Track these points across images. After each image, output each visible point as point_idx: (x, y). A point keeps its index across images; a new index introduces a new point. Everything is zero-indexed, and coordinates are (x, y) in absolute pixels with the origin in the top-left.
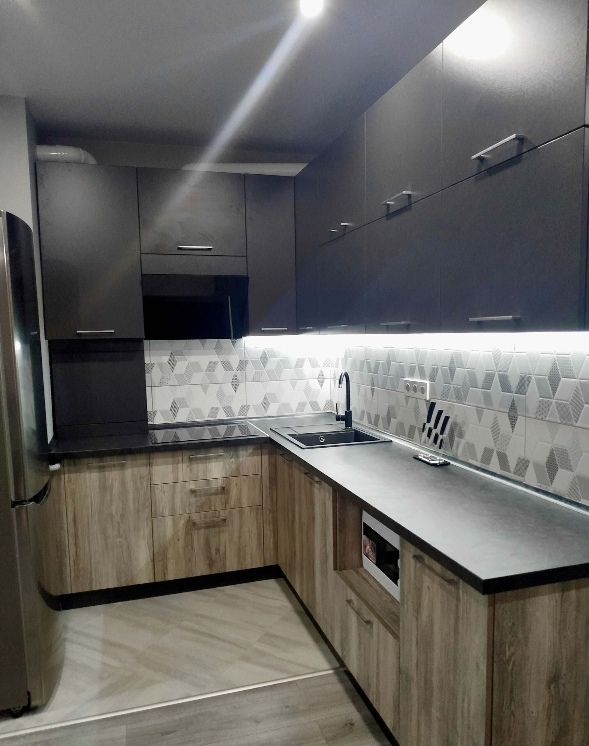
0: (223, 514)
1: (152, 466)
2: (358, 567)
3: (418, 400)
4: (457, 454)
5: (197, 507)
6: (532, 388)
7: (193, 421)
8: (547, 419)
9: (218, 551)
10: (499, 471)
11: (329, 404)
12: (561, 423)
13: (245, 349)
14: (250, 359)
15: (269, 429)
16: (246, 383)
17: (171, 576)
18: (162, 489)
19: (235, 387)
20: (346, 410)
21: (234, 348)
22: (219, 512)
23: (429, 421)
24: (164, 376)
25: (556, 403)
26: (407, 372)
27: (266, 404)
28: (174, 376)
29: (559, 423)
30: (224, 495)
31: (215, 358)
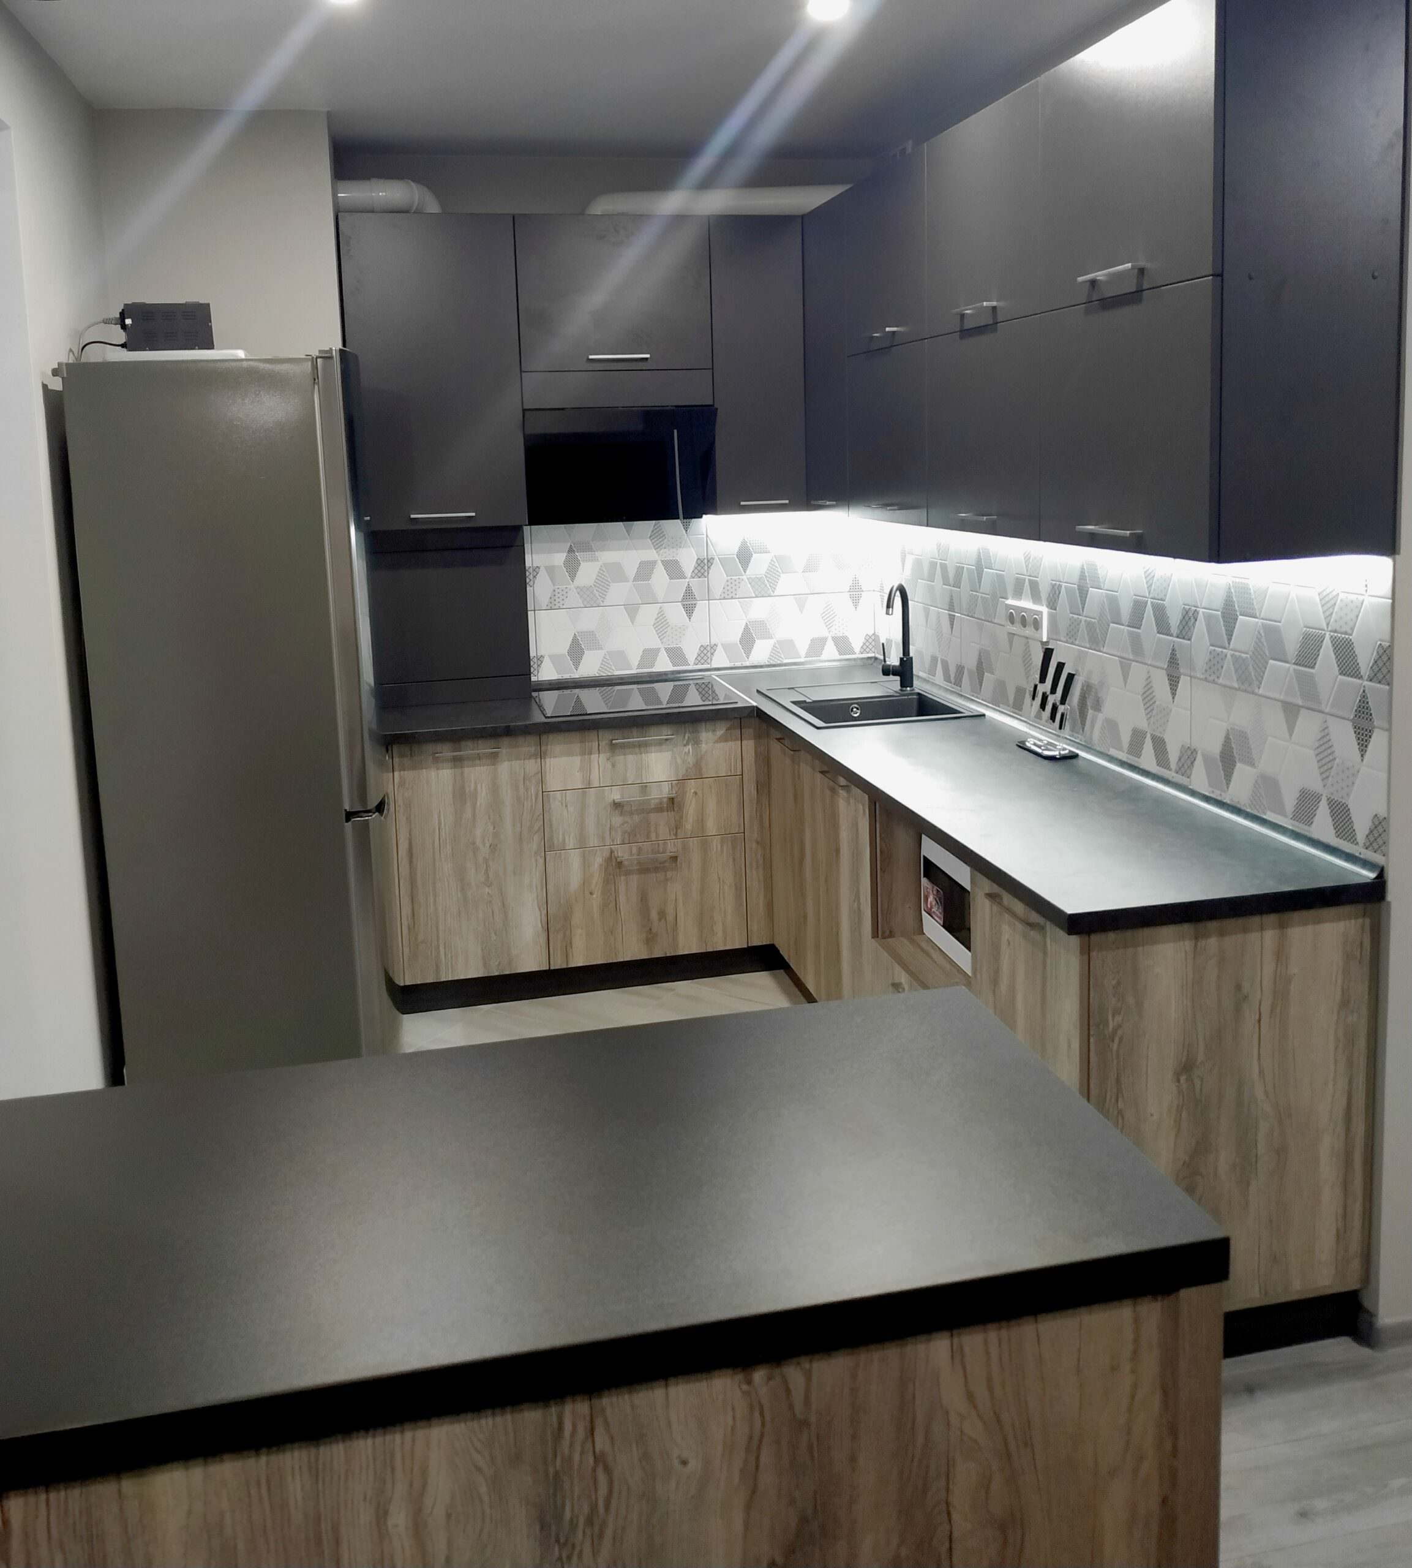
0: (672, 848)
1: (545, 758)
2: (914, 934)
3: (1029, 640)
4: (1091, 739)
5: (625, 832)
6: (1200, 630)
7: (610, 674)
8: (1221, 681)
9: (662, 914)
10: (1154, 768)
11: (870, 640)
12: (1239, 689)
13: (707, 536)
14: (717, 556)
15: (756, 691)
16: (710, 601)
17: (578, 960)
18: (562, 800)
19: (689, 610)
20: (902, 656)
21: (687, 536)
23: (1043, 679)
24: (557, 591)
25: (1232, 656)
26: (1010, 589)
27: (747, 641)
28: (575, 590)
29: (1235, 689)
30: (672, 812)
31: (650, 554)
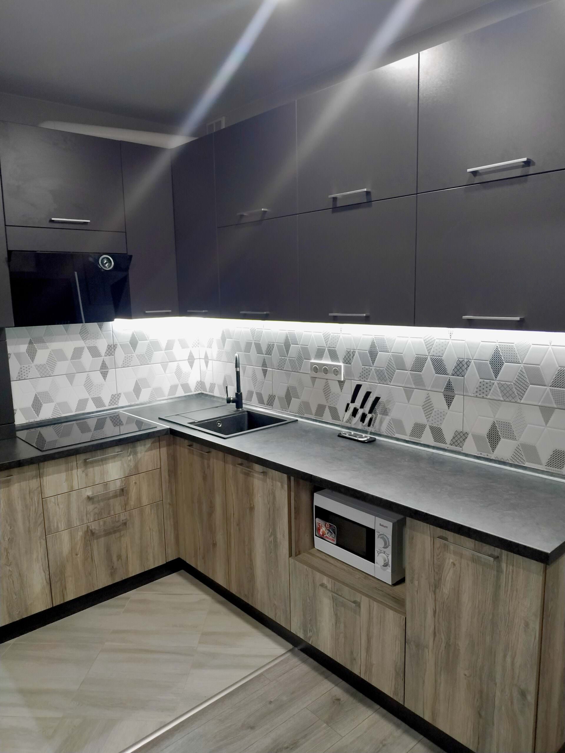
0: (122, 517)
1: (42, 477)
2: (309, 550)
3: (328, 380)
4: (379, 429)
5: (95, 514)
6: (472, 371)
7: (59, 416)
8: (489, 397)
9: (119, 557)
10: (432, 443)
11: (199, 384)
12: (505, 401)
13: (113, 332)
14: (119, 343)
15: (158, 418)
16: (116, 369)
17: (71, 596)
18: (55, 501)
19: (104, 375)
20: (236, 392)
21: (102, 332)
22: (119, 516)
23: (353, 400)
24: (23, 368)
25: (499, 384)
26: (313, 355)
27: (137, 390)
28: (34, 367)
29: (502, 401)
30: (123, 497)
31: (80, 343)
